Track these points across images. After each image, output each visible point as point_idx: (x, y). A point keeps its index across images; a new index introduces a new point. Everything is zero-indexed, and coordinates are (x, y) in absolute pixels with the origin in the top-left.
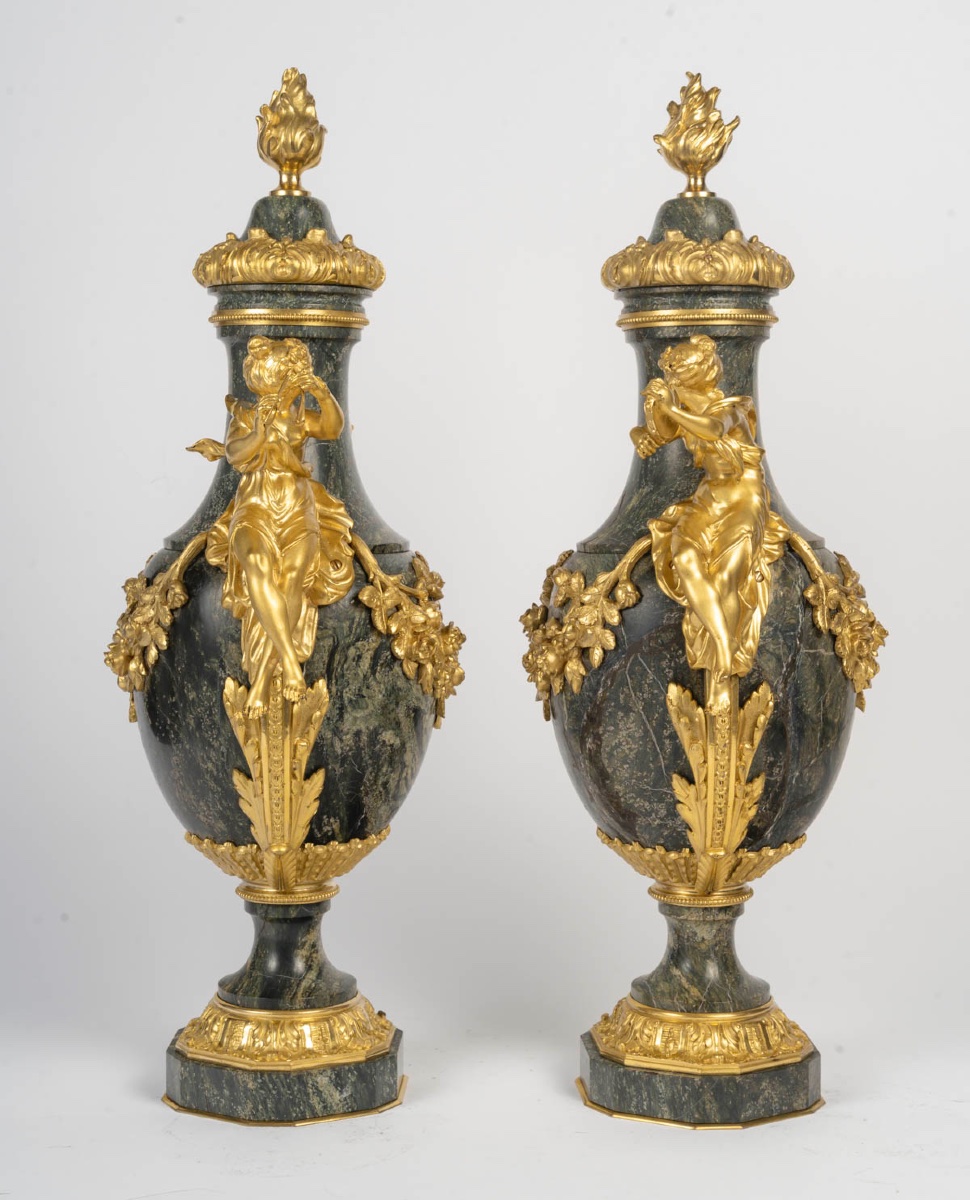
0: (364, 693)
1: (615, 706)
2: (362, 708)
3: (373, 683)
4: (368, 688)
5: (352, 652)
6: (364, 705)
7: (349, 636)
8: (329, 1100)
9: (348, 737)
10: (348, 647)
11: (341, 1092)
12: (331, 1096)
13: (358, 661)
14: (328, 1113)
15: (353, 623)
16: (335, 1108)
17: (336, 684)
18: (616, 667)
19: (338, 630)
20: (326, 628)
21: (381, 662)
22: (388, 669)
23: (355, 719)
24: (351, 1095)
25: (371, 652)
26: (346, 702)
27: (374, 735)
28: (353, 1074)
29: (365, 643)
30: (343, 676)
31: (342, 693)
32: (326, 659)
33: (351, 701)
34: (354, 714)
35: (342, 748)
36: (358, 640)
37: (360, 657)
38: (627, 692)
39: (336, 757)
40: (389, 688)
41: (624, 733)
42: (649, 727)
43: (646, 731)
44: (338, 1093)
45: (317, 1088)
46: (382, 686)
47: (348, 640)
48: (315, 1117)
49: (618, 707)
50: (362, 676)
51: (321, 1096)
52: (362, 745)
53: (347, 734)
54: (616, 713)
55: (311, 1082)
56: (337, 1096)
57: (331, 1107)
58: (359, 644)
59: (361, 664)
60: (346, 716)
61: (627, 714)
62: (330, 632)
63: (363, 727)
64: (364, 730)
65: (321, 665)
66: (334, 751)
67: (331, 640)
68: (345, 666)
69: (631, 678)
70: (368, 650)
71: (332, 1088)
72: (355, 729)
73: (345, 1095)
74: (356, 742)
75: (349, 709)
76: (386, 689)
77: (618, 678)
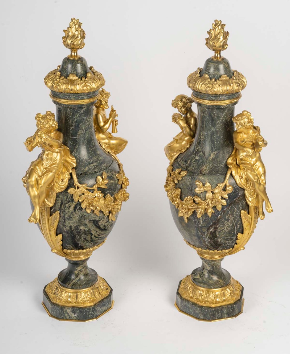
0: (72, 216)
1: (224, 220)
2: (71, 220)
3: (75, 214)
4: (73, 215)
5: (67, 205)
6: (72, 220)
7: (66, 200)
8: (71, 316)
9: (68, 227)
10: (66, 204)
11: (74, 314)
12: (71, 315)
13: (69, 208)
14: (70, 319)
15: (68, 197)
16: (73, 318)
17: (63, 213)
18: (226, 209)
19: (63, 199)
20: (59, 198)
21: (78, 208)
22: (80, 210)
23: (69, 223)
24: (78, 316)
25: (74, 206)
26: (66, 218)
27: (76, 228)
28: (78, 310)
29: (71, 203)
30: (64, 211)
31: (64, 216)
32: (59, 206)
33: (67, 218)
34: (69, 222)
35: (66, 230)
36: (69, 202)
37: (70, 207)
38: (229, 215)
39: (65, 232)
40: (81, 215)
41: (226, 226)
42: (234, 223)
43: (233, 224)
44: (73, 314)
45: (67, 312)
46: (78, 215)
47: (66, 202)
48: (66, 319)
49: (225, 219)
50: (70, 212)
51: (68, 314)
52: (72, 229)
53: (67, 226)
54: (224, 221)
55: (65, 310)
56: (73, 315)
57: (71, 317)
58: (70, 203)
59: (70, 208)
60: (66, 222)
61: (228, 221)
62: (61, 199)
63: (72, 225)
64: (73, 226)
65: (58, 207)
66: (64, 230)
67: (61, 202)
68: (65, 209)
69: (230, 212)
70: (73, 205)
71: (72, 313)
72: (70, 225)
73: (76, 315)
74: (70, 229)
75: (67, 220)
76: (80, 216)
77: (226, 212)
